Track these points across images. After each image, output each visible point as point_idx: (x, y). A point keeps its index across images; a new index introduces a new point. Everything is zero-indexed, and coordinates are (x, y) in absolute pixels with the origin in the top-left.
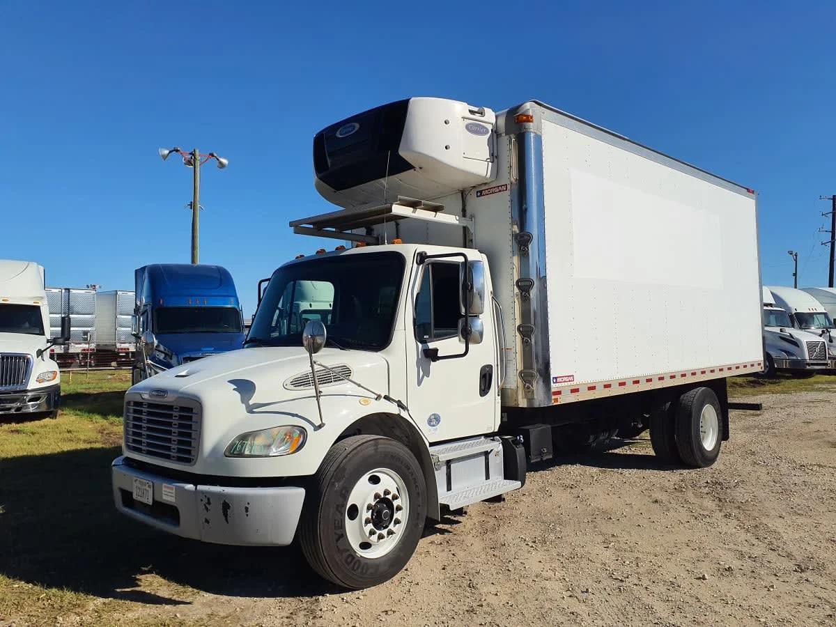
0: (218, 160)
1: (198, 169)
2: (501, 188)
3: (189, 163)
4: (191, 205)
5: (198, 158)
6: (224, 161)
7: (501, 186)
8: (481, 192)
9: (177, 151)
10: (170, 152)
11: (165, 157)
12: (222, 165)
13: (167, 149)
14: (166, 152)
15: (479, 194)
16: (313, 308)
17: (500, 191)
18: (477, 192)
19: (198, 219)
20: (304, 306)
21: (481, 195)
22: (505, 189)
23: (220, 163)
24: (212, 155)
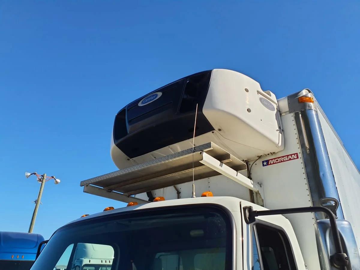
0: (55, 180)
1: (44, 184)
2: (290, 157)
3: (40, 180)
4: (36, 202)
5: (45, 178)
6: (58, 181)
7: (291, 155)
8: (267, 161)
9: (35, 174)
10: (31, 174)
11: (28, 177)
12: (57, 182)
13: (30, 173)
14: (29, 174)
15: (265, 163)
16: (91, 263)
17: (290, 159)
18: (263, 162)
19: (37, 209)
20: (86, 261)
21: (268, 164)
22: (296, 157)
23: (56, 181)
24: (53, 177)
